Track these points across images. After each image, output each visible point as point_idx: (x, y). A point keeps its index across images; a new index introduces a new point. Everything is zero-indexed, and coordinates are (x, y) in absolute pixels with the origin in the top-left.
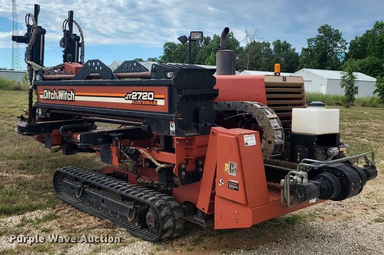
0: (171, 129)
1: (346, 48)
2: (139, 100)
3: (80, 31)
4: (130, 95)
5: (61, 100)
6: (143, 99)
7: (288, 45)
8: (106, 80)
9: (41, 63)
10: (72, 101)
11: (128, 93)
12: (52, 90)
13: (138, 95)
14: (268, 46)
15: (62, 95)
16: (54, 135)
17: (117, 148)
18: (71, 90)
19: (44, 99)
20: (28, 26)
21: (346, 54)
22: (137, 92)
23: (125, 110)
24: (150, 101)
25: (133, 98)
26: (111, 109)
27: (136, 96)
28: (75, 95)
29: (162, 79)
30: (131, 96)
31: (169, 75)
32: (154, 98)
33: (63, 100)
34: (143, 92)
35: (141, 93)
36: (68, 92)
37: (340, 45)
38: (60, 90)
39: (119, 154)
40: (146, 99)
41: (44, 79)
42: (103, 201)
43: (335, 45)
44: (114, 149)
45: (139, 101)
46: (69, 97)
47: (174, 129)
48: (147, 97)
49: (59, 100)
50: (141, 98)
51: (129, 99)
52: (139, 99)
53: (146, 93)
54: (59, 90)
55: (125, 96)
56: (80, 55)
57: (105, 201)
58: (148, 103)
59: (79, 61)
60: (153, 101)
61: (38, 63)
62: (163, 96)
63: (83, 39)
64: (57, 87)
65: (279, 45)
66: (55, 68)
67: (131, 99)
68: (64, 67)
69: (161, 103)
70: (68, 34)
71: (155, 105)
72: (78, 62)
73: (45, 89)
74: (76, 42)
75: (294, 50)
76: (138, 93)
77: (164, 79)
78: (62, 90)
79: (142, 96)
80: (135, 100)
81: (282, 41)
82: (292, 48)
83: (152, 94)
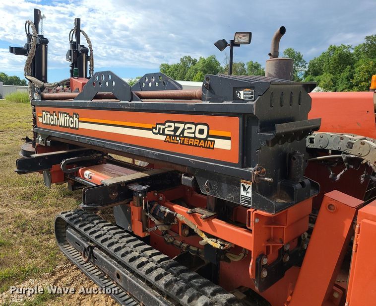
0: (243, 193)
1: (305, 67)
2: (179, 136)
3: (88, 41)
4: (162, 127)
5: (61, 126)
6: (186, 134)
7: (258, 65)
8: (122, 102)
9: (43, 79)
10: (75, 128)
11: (157, 124)
12: (52, 113)
13: (176, 129)
14: (243, 66)
15: (63, 120)
16: (54, 172)
17: (140, 208)
18: (74, 114)
19: (43, 123)
20: (28, 35)
21: (306, 72)
22: (174, 122)
23: (152, 149)
24: (200, 139)
25: (166, 132)
26: (130, 145)
27: (172, 128)
28: (79, 121)
29: (225, 103)
30: (164, 129)
31: (242, 94)
32: (208, 136)
33: (64, 126)
34: (186, 123)
35: (182, 126)
36: (70, 117)
37: (301, 65)
38: (61, 113)
39: (144, 219)
40: (193, 135)
41: (43, 98)
42: (118, 276)
43: (297, 65)
44: (135, 211)
45: (178, 139)
46: (72, 123)
47: (250, 195)
48: (194, 133)
49: (60, 126)
50: (182, 132)
51: (159, 133)
52: (178, 134)
53: (193, 126)
54: (59, 112)
55: (153, 128)
56: (88, 69)
57: (121, 277)
58: (196, 142)
59: (88, 76)
60: (205, 140)
61: (40, 79)
62: (228, 134)
63: (91, 51)
64: (57, 109)
65: (252, 65)
66: (59, 85)
67: (163, 134)
68: (69, 83)
69: (223, 145)
70: (75, 45)
71: (209, 148)
72: (86, 77)
73: (44, 111)
74: (85, 54)
75: (263, 69)
76: (177, 125)
77: (231, 103)
78: (63, 113)
79: (184, 129)
80: (170, 135)
81: (254, 62)
82: (262, 67)
83: (205, 128)
